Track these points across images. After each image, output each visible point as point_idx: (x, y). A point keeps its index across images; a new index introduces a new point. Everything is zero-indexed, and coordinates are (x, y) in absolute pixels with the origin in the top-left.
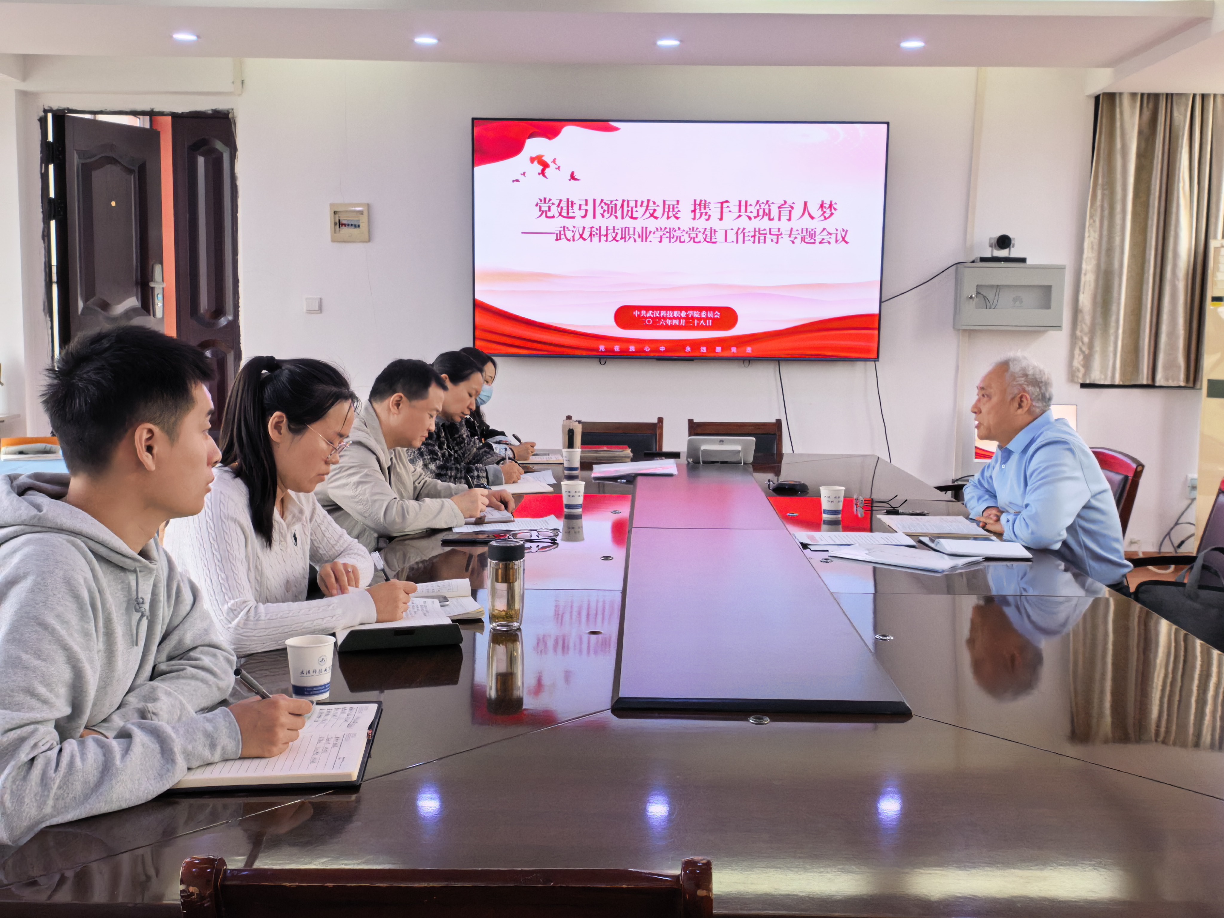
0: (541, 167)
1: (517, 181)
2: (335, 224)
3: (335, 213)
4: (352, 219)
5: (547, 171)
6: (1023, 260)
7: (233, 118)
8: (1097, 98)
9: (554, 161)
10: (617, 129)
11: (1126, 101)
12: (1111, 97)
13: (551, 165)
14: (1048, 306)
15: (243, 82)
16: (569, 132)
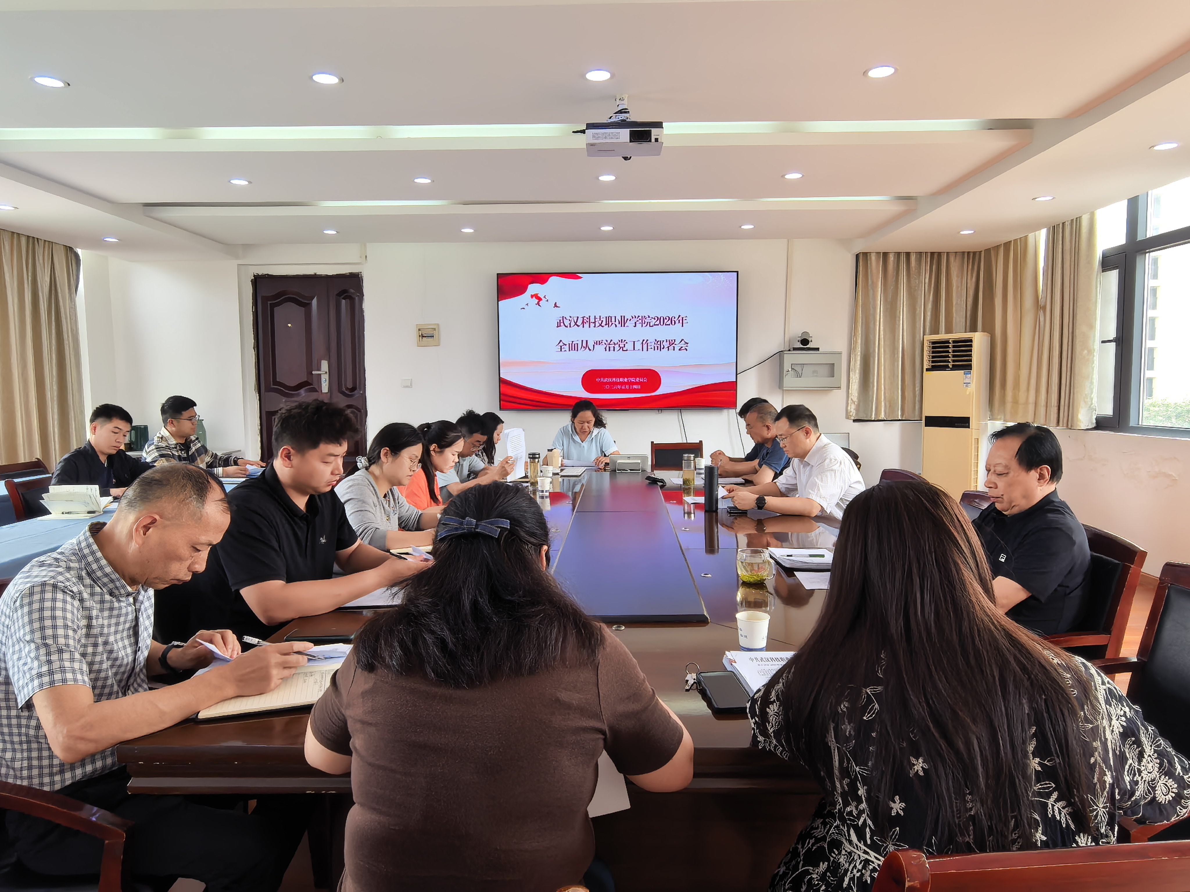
0: (537, 301)
1: (524, 308)
2: (420, 336)
3: (419, 330)
4: (430, 332)
5: (541, 302)
6: (818, 349)
7: (362, 277)
8: (857, 256)
9: (545, 297)
10: (580, 278)
11: (873, 257)
12: (866, 255)
13: (543, 299)
14: (832, 375)
15: (366, 257)
16: (553, 280)
